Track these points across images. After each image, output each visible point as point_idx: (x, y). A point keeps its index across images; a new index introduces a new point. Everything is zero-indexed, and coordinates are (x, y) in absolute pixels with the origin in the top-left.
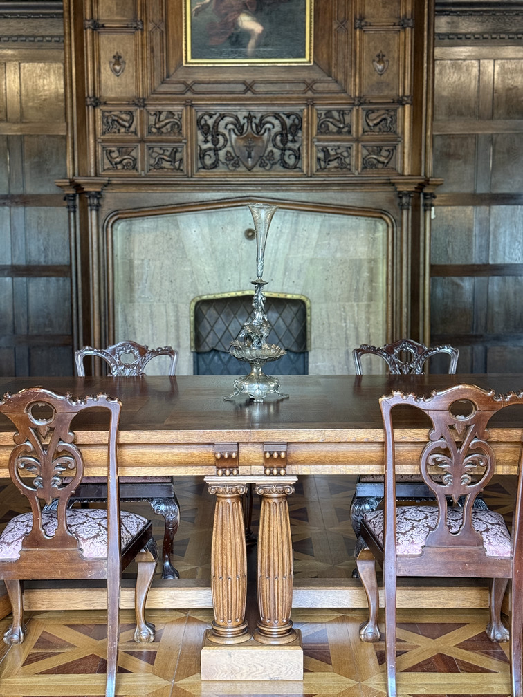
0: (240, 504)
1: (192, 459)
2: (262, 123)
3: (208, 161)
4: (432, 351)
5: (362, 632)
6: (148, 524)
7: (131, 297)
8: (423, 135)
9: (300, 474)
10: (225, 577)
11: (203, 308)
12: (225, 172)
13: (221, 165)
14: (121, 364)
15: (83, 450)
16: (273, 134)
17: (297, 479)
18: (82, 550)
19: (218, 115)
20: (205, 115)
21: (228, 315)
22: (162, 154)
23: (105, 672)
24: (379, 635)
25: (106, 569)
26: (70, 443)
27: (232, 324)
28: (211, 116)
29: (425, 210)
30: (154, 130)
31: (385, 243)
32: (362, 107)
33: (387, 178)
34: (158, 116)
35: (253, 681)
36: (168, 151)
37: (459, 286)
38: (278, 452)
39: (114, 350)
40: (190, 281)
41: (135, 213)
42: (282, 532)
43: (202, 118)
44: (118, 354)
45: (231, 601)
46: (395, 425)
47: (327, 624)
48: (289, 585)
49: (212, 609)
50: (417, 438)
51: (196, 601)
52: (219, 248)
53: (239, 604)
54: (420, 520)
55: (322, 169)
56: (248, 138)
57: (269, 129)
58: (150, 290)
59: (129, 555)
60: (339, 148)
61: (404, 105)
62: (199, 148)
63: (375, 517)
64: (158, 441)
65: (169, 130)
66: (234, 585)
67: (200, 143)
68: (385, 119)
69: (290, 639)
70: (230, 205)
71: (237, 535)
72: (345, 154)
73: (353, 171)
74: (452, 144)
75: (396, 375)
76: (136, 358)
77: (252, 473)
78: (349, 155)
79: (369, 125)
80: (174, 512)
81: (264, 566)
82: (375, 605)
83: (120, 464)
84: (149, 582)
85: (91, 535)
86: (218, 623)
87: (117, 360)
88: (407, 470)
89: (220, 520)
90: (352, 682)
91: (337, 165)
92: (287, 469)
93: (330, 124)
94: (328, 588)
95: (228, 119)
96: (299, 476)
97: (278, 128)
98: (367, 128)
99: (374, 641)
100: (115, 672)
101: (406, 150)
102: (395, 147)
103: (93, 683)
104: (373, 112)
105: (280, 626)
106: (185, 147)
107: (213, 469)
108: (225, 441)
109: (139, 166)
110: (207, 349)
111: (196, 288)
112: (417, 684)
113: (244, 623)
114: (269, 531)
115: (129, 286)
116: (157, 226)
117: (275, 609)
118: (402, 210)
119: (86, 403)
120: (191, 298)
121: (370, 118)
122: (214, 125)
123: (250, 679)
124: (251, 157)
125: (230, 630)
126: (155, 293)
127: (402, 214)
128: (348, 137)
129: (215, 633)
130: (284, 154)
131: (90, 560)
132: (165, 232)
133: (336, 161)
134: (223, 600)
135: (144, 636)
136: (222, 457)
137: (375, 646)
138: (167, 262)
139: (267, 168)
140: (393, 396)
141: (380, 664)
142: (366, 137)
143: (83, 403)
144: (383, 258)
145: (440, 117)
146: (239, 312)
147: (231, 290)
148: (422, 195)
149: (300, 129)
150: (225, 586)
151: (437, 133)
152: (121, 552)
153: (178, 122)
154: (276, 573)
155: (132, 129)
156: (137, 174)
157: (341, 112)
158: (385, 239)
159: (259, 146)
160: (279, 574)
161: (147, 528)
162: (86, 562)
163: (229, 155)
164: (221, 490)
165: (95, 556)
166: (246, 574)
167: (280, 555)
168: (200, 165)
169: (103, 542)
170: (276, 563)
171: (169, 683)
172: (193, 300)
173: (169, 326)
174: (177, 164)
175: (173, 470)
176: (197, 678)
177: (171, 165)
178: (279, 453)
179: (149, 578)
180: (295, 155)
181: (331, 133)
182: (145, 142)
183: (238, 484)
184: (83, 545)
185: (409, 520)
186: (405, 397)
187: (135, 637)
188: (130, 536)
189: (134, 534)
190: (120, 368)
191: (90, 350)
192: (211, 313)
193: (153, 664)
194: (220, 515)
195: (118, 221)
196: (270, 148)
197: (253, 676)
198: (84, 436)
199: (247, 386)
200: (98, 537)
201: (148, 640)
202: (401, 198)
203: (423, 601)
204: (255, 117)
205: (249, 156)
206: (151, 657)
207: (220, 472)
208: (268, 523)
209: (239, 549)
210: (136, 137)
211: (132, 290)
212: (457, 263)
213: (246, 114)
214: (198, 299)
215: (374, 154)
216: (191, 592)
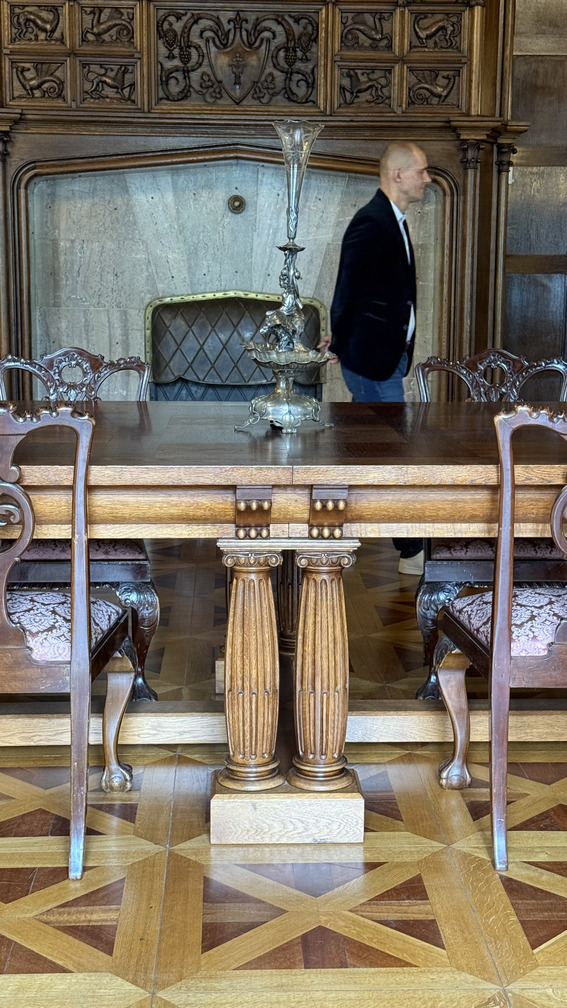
0: (270, 583)
1: (200, 513)
2: (258, 29)
3: (174, 88)
4: (535, 367)
5: (444, 775)
6: (122, 616)
7: (55, 297)
8: (499, 55)
9: (363, 536)
10: (247, 692)
11: (163, 314)
12: (200, 106)
13: (194, 94)
14: (62, 384)
15: (34, 496)
16: (272, 48)
17: (359, 544)
18: (31, 649)
19: (189, 15)
20: (169, 15)
21: (203, 326)
22: (104, 75)
23: (67, 833)
24: (469, 779)
25: (68, 678)
26: (13, 483)
27: (209, 340)
28: (178, 18)
29: (500, 172)
30: (91, 37)
31: (440, 220)
32: (410, 8)
33: (446, 119)
34: (96, 16)
35: (288, 845)
36: (112, 70)
37: (545, 287)
38: (333, 501)
39: (52, 360)
40: (146, 274)
41: (61, 166)
42: (334, 624)
43: (165, 19)
44: (58, 367)
45: (257, 728)
46: (517, 459)
47: (388, 766)
48: (343, 703)
49: (227, 745)
50: (549, 479)
51: (189, 732)
52: (190, 225)
53: (268, 732)
54: (541, 607)
55: (348, 104)
56: (235, 53)
57: (268, 40)
58: (84, 287)
59: (101, 658)
60: (373, 70)
61: (472, 7)
62: (159, 66)
63: (468, 605)
64: (149, 481)
65: (114, 38)
66: (260, 704)
67: (161, 59)
68: (443, 28)
69: (343, 783)
70: (207, 157)
71: (266, 630)
72: (383, 81)
73: (395, 107)
74: (541, 70)
75: (480, 403)
76: (85, 374)
77: (289, 535)
78: (389, 84)
79: (419, 37)
80: (151, 604)
81: (306, 675)
82: (464, 735)
83: (90, 520)
84: (125, 702)
85: (42, 628)
86: (234, 760)
87: (56, 377)
88: (526, 531)
89: (239, 606)
90: (437, 846)
91: (369, 98)
92: (344, 529)
93: (360, 34)
94: (388, 713)
95: (204, 23)
96: (361, 540)
97: (281, 39)
98: (416, 42)
99: (461, 787)
100: (83, 831)
101: (474, 77)
102: (458, 72)
103: (46, 849)
104: (425, 17)
105: (330, 764)
106: (139, 64)
107: (231, 528)
108: (253, 483)
109: (68, 93)
110: (171, 378)
111: (154, 285)
112: (534, 848)
113: (274, 759)
114: (315, 622)
115: (52, 282)
116: (95, 189)
117: (322, 738)
118: (466, 169)
119: (39, 419)
120: (147, 301)
121: (421, 26)
122: (183, 31)
123: (284, 841)
124: (239, 84)
125: (254, 770)
126: (91, 292)
127: (465, 176)
128: (386, 55)
129: (231, 775)
130: (290, 80)
131: (42, 664)
132: (107, 198)
133: (369, 91)
134: (244, 725)
135: (116, 782)
136: (248, 508)
137: (463, 795)
138: (110, 245)
139: (264, 101)
140: (516, 412)
141: (474, 820)
142: (415, 56)
143: (35, 420)
144: (436, 245)
145: (523, 29)
146: (219, 323)
147: (208, 290)
148: (495, 148)
149: (315, 40)
150: (247, 706)
151: (519, 54)
152: (92, 652)
153: (127, 24)
154: (325, 685)
155: (57, 34)
156: (65, 105)
157: (378, 16)
158: (440, 214)
159: (252, 66)
160: (328, 686)
161: (122, 621)
162: (38, 667)
163: (205, 78)
164: (242, 560)
165: (50, 658)
166: (278, 688)
167: (331, 659)
168: (161, 94)
169: (63, 638)
170: (325, 671)
171: (162, 849)
172: (149, 305)
173: (114, 343)
174: (126, 92)
175: (169, 530)
176: (204, 841)
177: (117, 93)
178: (336, 502)
179: (123, 697)
180: (306, 81)
181: (361, 47)
182: (76, 55)
183: (270, 552)
184: (32, 642)
185: (525, 606)
186: (535, 415)
187: (104, 784)
188: (100, 631)
189: (105, 628)
190: (61, 390)
191: (14, 361)
192: (177, 325)
193: (134, 822)
194: (240, 599)
195: (36, 180)
196: (269, 69)
197: (288, 838)
198: (35, 474)
199: (270, 409)
200: (54, 631)
201: (122, 787)
202: (465, 150)
203: (528, 731)
204: (247, 21)
205: (237, 82)
206: (128, 813)
207: (242, 533)
208: (313, 612)
209: (268, 649)
210: (63, 48)
211: (56, 287)
212: (544, 253)
213: (232, 15)
214: (158, 303)
215: (427, 83)
216: (181, 719)
